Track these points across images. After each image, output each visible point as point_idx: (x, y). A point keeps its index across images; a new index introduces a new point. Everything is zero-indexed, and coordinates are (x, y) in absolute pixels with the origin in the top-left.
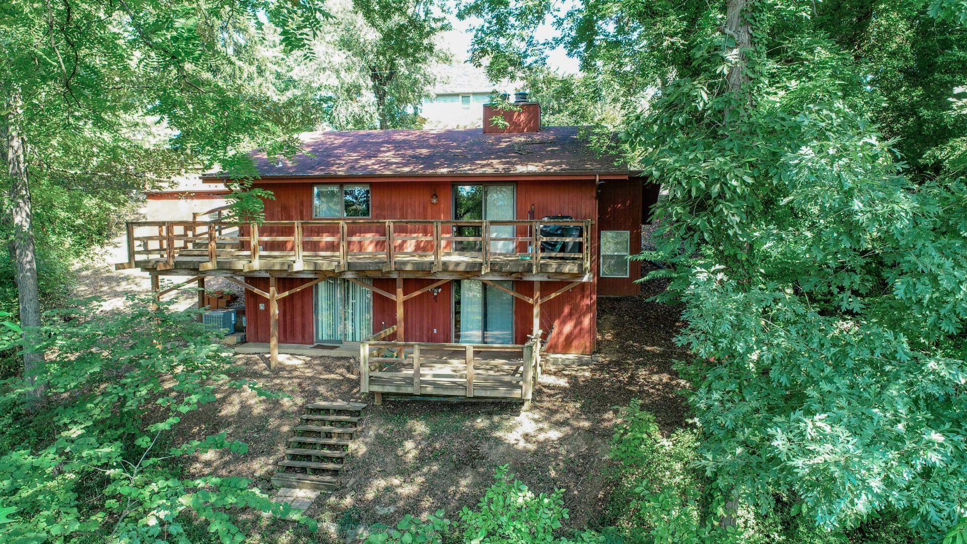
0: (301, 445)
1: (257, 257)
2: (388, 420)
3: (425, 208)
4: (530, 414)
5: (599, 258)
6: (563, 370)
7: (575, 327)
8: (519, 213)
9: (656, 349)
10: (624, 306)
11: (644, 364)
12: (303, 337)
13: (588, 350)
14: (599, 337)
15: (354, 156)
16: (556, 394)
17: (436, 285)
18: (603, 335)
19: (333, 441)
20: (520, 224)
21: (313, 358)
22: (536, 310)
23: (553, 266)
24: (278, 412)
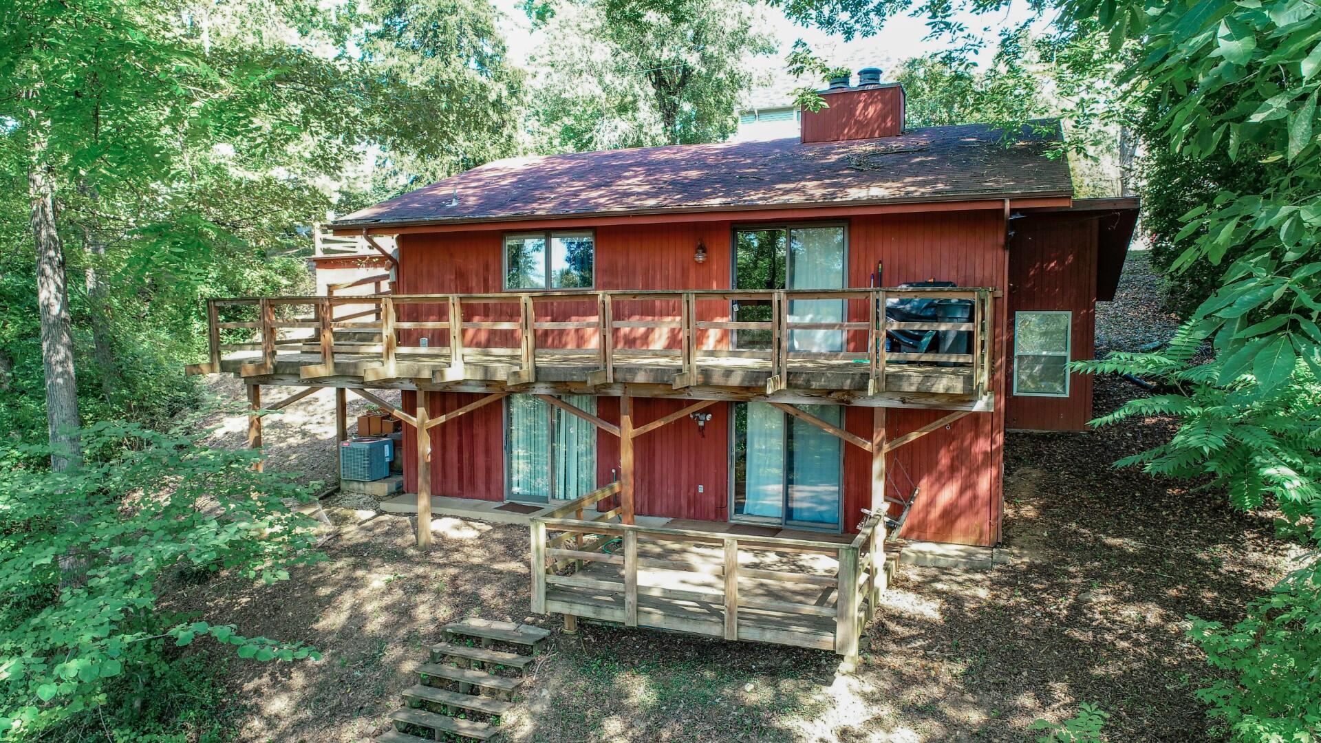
0: (424, 705)
1: (392, 358)
2: (583, 668)
3: (685, 272)
4: (855, 683)
5: (1010, 362)
6: (936, 579)
7: (962, 492)
8: (853, 275)
9: (1130, 545)
10: (1060, 451)
11: (1101, 577)
12: (488, 489)
13: (986, 538)
14: (1009, 512)
15: (577, 185)
16: (914, 638)
17: (696, 407)
18: (1017, 508)
19: (476, 703)
20: (853, 297)
21: (496, 526)
22: (878, 465)
23: (913, 379)
24: (403, 632)
